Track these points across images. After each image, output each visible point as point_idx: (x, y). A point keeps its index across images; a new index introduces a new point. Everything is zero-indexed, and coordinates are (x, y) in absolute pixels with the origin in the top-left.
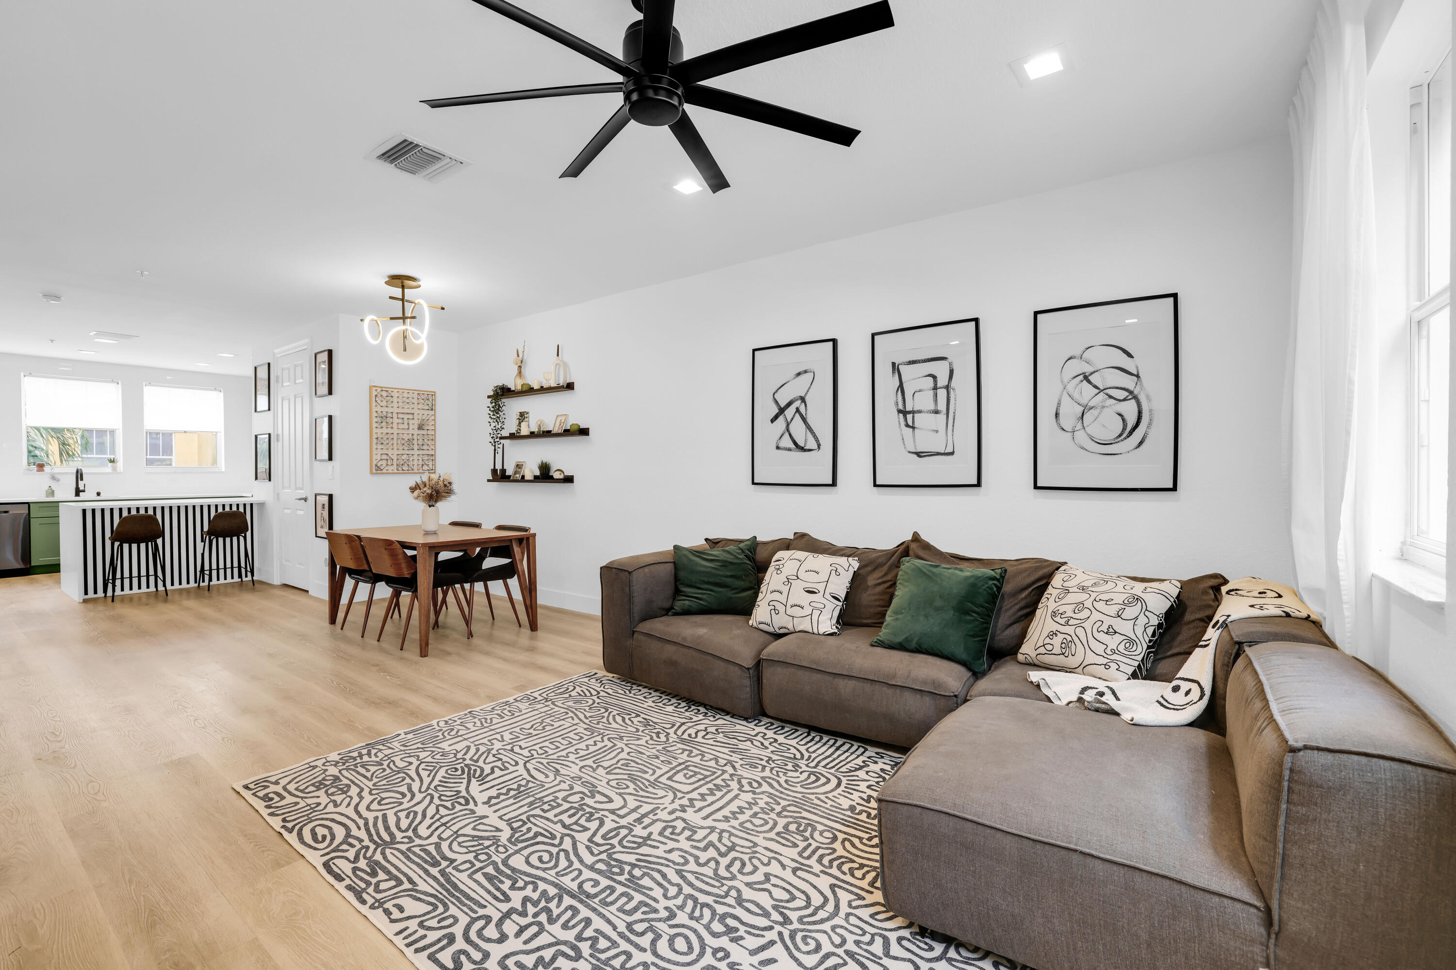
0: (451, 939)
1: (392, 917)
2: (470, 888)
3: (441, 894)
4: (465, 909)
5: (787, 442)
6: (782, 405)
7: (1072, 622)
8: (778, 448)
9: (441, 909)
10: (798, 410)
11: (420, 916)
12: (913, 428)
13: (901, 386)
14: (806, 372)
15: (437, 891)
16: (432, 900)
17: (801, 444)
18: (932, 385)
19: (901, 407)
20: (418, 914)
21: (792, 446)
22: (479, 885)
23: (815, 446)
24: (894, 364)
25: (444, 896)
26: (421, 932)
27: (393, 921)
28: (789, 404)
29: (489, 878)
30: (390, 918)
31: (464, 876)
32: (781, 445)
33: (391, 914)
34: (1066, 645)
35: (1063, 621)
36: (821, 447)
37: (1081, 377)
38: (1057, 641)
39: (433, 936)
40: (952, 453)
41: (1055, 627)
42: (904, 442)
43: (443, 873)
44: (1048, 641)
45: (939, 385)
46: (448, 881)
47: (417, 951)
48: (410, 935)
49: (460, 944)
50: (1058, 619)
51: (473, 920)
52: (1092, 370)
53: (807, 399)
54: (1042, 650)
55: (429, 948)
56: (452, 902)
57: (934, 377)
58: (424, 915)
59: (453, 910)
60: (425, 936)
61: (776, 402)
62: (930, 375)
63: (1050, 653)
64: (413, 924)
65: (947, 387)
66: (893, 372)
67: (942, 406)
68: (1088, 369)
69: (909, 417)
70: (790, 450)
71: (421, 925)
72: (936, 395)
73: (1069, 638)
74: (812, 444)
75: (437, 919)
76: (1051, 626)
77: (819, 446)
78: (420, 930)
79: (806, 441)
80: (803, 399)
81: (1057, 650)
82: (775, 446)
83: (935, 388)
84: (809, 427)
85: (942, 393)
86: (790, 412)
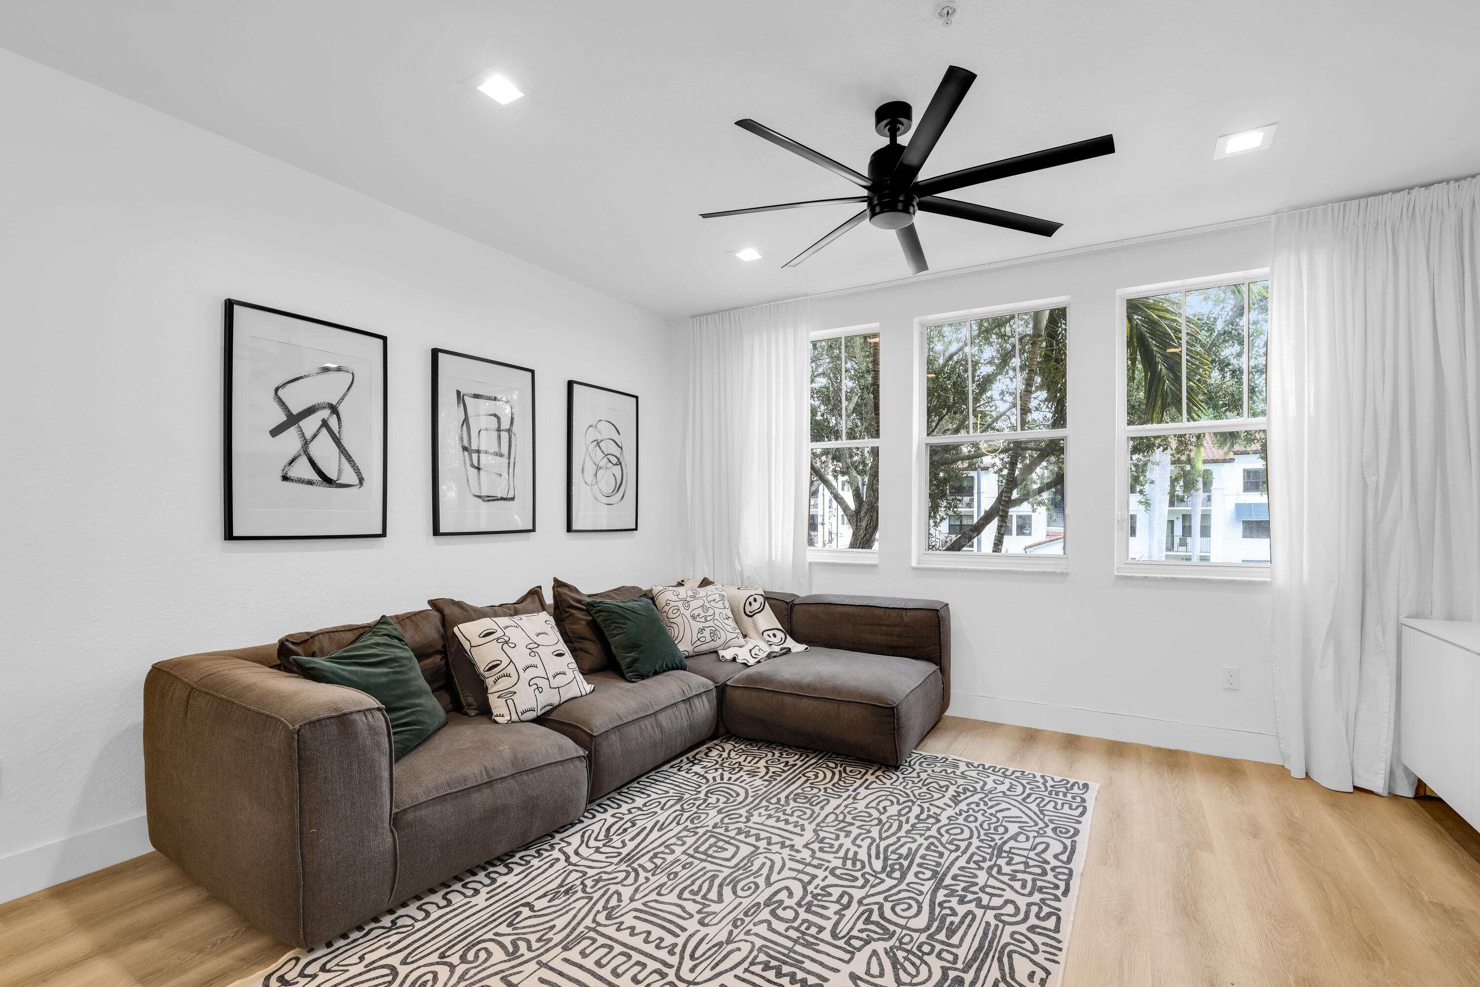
0: (1032, 929)
1: (1044, 975)
2: (973, 940)
3: (993, 957)
4: (998, 933)
5: (303, 469)
6: (295, 411)
7: (708, 618)
8: (285, 478)
9: (1011, 948)
10: (325, 424)
11: (1029, 958)
12: (479, 469)
13: (466, 420)
14: (339, 369)
15: (992, 960)
16: (1005, 959)
17: (333, 475)
18: (496, 426)
19: (466, 444)
20: (1028, 960)
21: (315, 477)
22: (965, 936)
23: (355, 480)
24: (458, 393)
25: (995, 952)
26: (1042, 948)
27: (1048, 973)
28: (310, 411)
29: (951, 933)
30: (1047, 977)
31: (961, 952)
32: (293, 473)
33: (1042, 979)
34: (713, 633)
35: (703, 620)
36: (365, 483)
37: (595, 443)
38: (707, 633)
39: (1039, 940)
40: (513, 499)
41: (701, 625)
42: (468, 484)
43: (965, 970)
44: (700, 635)
45: (502, 428)
46: (974, 959)
47: (1059, 942)
48: (1050, 953)
49: (1033, 921)
50: (698, 619)
51: (1005, 923)
52: (601, 439)
53: (341, 409)
54: (699, 643)
55: (1051, 936)
56: (998, 944)
57: (498, 418)
58: (1025, 956)
59: (1006, 938)
60: (1043, 944)
61: (282, 404)
62: (495, 415)
63: (704, 643)
64: (1040, 958)
65: (509, 431)
66: (458, 403)
67: (505, 450)
68: (600, 438)
69: (475, 456)
70: (310, 483)
71: (1036, 951)
72: (499, 437)
73: (714, 629)
74: (349, 476)
75: (1022, 945)
76: (696, 626)
77: (361, 481)
78: (1040, 951)
79: (340, 471)
80: (334, 409)
81: (709, 639)
82: (279, 474)
83: (499, 430)
84: (343, 451)
85: (505, 436)
86: (310, 425)
